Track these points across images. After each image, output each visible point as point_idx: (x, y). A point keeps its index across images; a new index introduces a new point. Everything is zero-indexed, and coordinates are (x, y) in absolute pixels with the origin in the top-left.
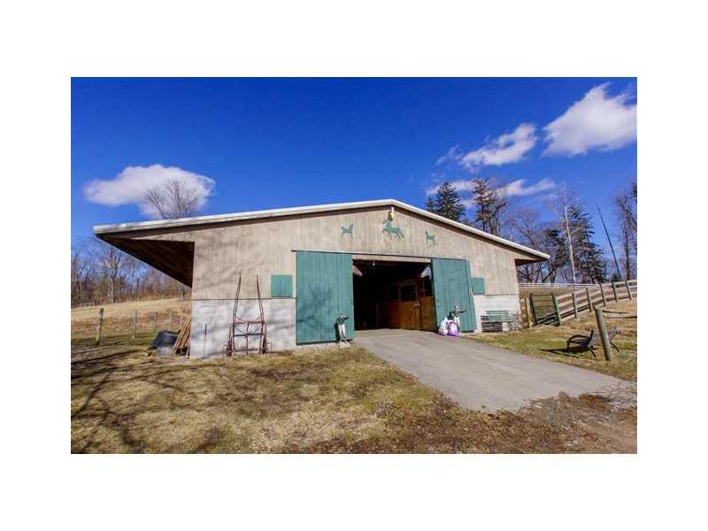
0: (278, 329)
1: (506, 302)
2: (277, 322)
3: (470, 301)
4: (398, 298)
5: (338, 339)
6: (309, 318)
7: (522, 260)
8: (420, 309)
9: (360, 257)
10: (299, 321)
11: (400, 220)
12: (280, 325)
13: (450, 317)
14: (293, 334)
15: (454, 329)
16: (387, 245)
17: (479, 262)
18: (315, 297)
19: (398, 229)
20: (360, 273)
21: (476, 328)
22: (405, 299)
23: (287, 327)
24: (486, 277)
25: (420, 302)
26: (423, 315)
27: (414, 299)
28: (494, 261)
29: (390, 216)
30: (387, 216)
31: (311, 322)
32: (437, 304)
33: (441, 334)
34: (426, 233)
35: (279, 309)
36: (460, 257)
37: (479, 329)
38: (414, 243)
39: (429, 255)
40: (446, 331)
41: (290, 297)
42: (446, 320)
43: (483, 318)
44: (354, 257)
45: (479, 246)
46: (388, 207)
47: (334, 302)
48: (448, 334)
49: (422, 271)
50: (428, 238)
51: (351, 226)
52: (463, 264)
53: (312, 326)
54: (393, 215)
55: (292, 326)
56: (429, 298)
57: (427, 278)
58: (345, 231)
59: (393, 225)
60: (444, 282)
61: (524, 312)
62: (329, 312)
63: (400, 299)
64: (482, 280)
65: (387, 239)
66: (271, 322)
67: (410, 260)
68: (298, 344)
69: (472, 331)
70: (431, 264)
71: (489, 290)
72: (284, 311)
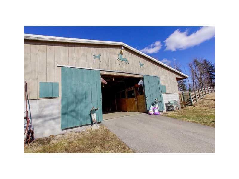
0: (45, 121)
1: (174, 96)
2: (45, 116)
3: (161, 96)
4: (125, 97)
5: (92, 123)
6: (71, 111)
7: (179, 78)
8: (137, 101)
9: (105, 73)
10: (64, 114)
11: (127, 55)
12: (47, 118)
13: (153, 105)
14: (59, 123)
15: (156, 111)
16: (120, 67)
17: (163, 78)
18: (76, 97)
19: (126, 59)
20: (105, 82)
21: (164, 110)
22: (129, 97)
23: (54, 119)
24: (166, 85)
25: (137, 98)
26: (139, 104)
27: (133, 97)
28: (169, 78)
29: (121, 51)
30: (120, 52)
31: (74, 114)
32: (147, 98)
33: (151, 114)
34: (140, 63)
35: (47, 106)
36: (155, 75)
37: (165, 110)
38: (134, 67)
39: (142, 74)
40: (153, 113)
41: (57, 97)
42: (151, 106)
43: (166, 104)
44: (102, 73)
45: (162, 71)
46: (120, 47)
47: (89, 100)
48: (154, 114)
49: (139, 82)
50: (141, 65)
51: (100, 55)
52: (157, 78)
53: (74, 117)
54: (123, 51)
55: (58, 118)
56: (142, 96)
57: (141, 85)
58: (96, 57)
59: (123, 56)
60: (149, 87)
61: (181, 101)
62: (86, 107)
63: (126, 98)
64: (165, 86)
65: (120, 64)
66: (39, 117)
67: (132, 76)
68: (63, 130)
69: (162, 111)
70: (142, 79)
71: (168, 91)
72: (51, 107)
